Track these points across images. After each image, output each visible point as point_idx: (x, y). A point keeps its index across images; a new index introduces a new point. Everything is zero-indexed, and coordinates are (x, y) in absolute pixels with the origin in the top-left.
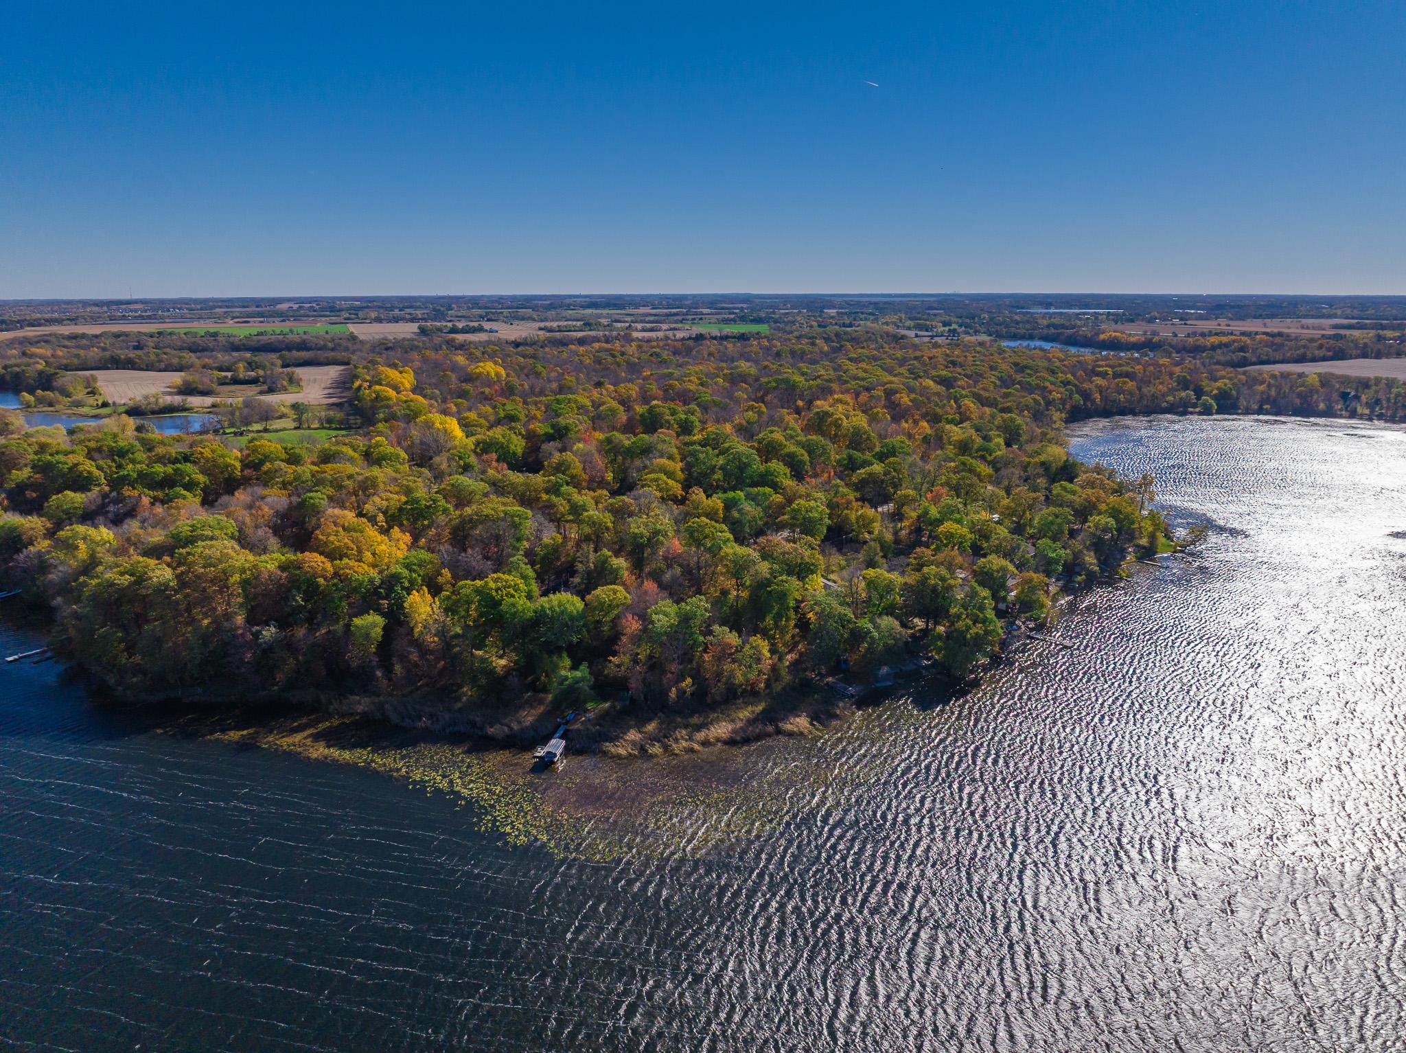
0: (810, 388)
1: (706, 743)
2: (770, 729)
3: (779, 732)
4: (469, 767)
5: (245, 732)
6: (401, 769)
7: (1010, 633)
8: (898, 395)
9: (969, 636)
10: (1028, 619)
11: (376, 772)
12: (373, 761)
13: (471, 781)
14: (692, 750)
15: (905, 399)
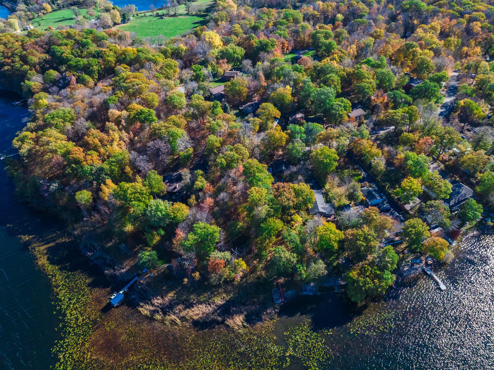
0: (427, 11)
1: (183, 319)
2: (219, 319)
3: (223, 322)
4: (83, 296)
5: (31, 237)
6: (59, 286)
7: (412, 265)
8: (475, 23)
9: (363, 289)
10: (430, 256)
11: (51, 284)
12: (55, 276)
13: (76, 309)
14: (173, 323)
15: (477, 26)
